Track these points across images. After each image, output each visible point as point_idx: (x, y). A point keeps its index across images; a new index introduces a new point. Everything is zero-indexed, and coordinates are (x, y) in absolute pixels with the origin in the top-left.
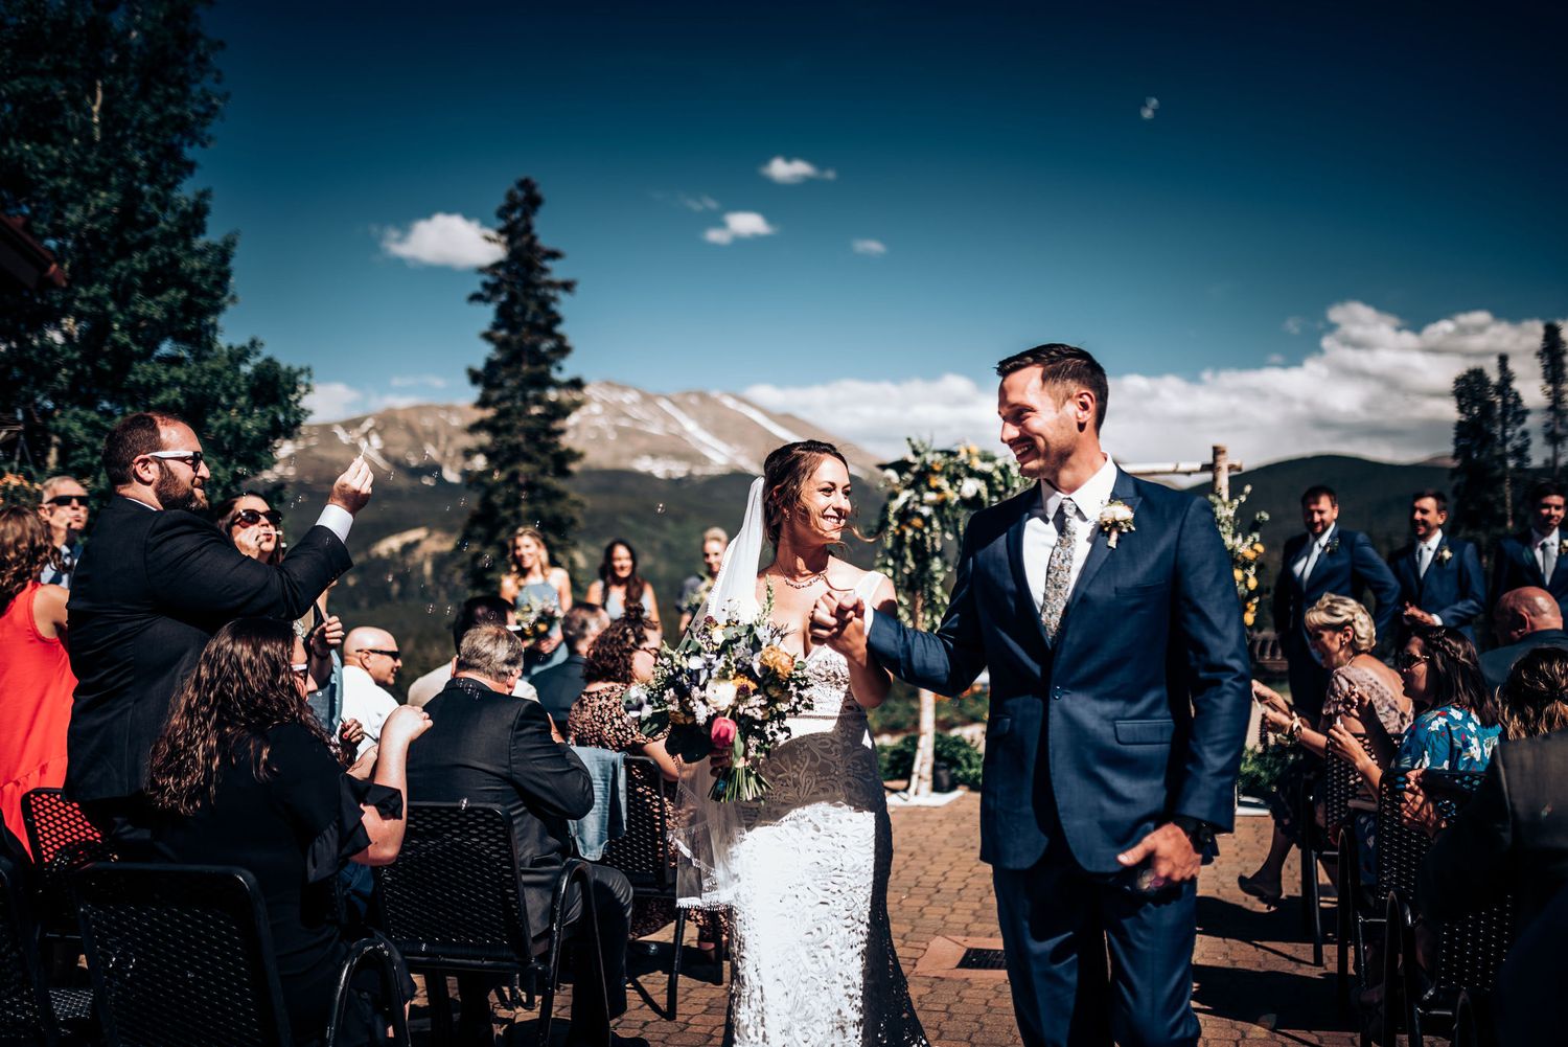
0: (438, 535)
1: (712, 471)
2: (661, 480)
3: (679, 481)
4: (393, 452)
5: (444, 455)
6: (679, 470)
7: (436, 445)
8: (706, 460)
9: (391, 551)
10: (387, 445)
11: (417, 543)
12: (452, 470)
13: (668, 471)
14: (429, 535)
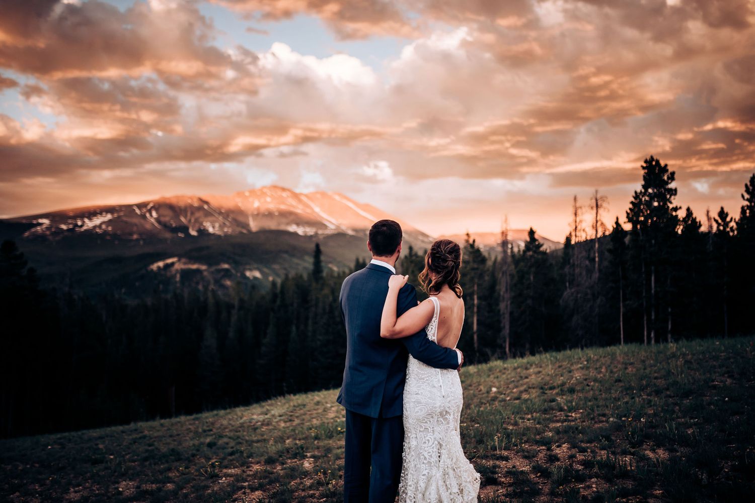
0: (183, 260)
1: (328, 232)
2: (301, 236)
3: (311, 236)
4: (162, 219)
5: (190, 221)
6: (310, 231)
7: (186, 217)
8: (324, 226)
9: (159, 268)
10: (159, 216)
11: (173, 264)
12: (193, 230)
13: (305, 232)
14: (179, 260)
